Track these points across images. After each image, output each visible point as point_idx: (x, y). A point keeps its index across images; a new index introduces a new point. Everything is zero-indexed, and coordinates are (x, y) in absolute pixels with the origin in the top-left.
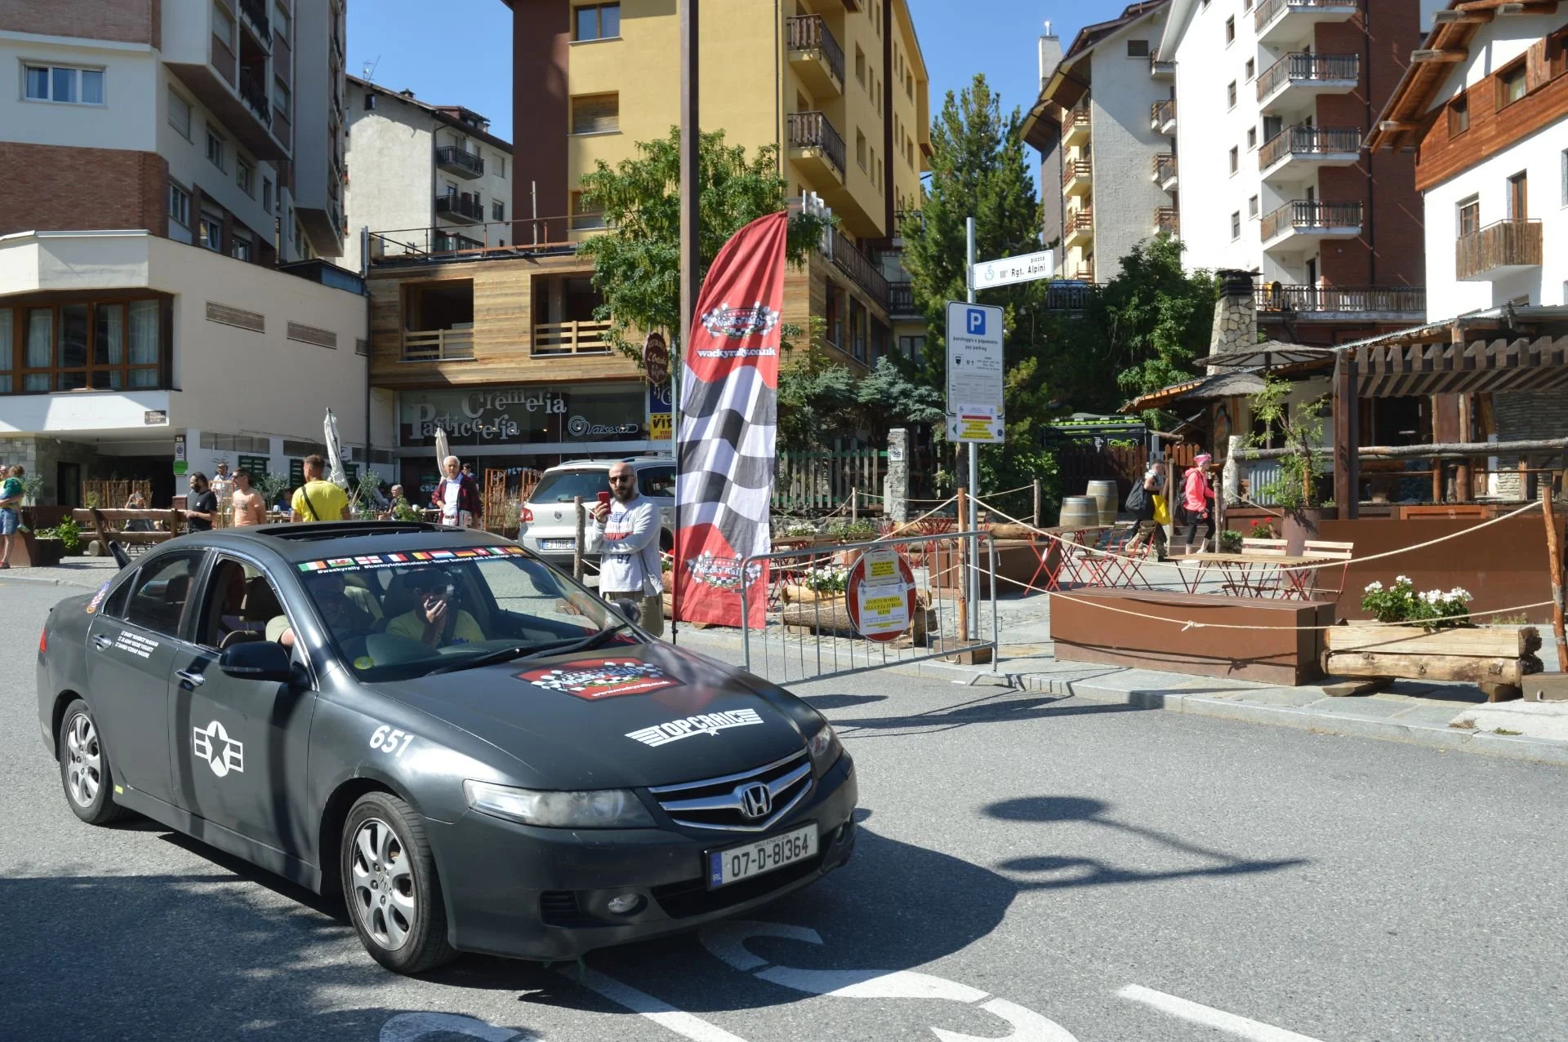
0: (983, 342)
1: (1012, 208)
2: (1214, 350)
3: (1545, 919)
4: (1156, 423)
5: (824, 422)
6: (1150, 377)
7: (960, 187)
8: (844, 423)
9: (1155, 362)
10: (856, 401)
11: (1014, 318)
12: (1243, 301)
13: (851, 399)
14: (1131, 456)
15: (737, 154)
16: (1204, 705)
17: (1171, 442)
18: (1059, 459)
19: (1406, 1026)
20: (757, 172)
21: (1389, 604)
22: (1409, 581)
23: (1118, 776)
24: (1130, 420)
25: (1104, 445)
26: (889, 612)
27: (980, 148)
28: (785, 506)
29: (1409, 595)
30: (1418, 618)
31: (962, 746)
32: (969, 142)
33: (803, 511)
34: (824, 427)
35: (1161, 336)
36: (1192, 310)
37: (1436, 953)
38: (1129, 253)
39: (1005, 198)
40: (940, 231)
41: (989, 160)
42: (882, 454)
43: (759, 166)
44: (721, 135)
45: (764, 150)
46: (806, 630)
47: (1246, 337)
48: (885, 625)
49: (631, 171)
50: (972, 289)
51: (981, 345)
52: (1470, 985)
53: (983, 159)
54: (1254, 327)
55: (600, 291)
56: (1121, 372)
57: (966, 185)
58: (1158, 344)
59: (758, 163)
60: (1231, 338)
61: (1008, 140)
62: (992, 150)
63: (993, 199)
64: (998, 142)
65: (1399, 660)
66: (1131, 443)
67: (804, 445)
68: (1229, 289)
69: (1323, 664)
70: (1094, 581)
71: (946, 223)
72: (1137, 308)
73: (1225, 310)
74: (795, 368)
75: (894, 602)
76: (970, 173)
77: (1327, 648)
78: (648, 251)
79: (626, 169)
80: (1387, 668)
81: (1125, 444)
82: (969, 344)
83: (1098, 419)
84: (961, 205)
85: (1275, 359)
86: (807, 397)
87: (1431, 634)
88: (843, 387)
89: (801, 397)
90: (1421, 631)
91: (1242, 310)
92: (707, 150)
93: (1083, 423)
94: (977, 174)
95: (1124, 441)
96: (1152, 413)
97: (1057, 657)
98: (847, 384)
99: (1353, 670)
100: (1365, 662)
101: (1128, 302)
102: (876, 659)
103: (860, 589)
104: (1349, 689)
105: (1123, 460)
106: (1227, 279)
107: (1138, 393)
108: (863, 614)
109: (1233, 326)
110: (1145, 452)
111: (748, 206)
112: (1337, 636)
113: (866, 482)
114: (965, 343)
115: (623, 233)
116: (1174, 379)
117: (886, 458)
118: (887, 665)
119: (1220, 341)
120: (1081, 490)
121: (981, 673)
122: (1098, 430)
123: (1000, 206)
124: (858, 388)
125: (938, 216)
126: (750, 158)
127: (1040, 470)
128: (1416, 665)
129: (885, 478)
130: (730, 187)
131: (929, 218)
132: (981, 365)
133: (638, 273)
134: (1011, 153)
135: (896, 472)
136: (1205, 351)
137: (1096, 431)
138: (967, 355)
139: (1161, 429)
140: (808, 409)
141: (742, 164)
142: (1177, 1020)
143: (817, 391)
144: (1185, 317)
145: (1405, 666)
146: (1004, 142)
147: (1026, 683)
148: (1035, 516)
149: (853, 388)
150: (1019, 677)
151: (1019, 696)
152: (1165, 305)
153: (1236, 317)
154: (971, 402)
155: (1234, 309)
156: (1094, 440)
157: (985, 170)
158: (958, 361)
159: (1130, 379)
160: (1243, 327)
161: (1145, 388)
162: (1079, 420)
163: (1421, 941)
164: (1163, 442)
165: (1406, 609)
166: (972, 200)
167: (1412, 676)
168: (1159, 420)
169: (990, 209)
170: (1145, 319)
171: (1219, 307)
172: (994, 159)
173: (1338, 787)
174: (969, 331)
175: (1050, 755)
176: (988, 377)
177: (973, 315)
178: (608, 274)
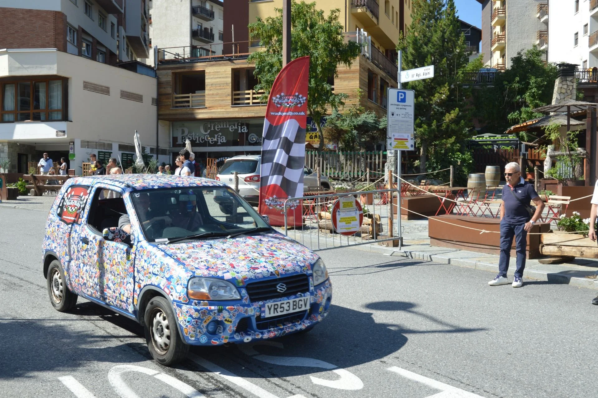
0: (405, 106)
1: (448, 38)
2: (553, 103)
3: (576, 351)
4: (526, 139)
5: (363, 138)
6: (524, 116)
7: (424, 27)
8: (373, 138)
9: (527, 109)
10: (378, 128)
11: (449, 90)
12: (569, 79)
13: (376, 127)
14: (511, 154)
15: (321, 14)
16: (484, 266)
17: (532, 147)
18: (474, 156)
19: (492, 384)
20: (330, 22)
21: (568, 224)
22: (578, 214)
23: (433, 293)
24: (511, 137)
25: (498, 149)
26: (350, 223)
27: (435, 9)
28: (340, 176)
29: (577, 220)
30: (581, 230)
31: (375, 280)
32: (429, 6)
33: (348, 179)
34: (363, 140)
35: (529, 96)
36: (546, 83)
37: (522, 361)
38: (516, 55)
39: (445, 33)
40: (414, 49)
41: (438, 14)
42: (385, 153)
43: (331, 19)
44: (314, 4)
45: (333, 12)
46: (328, 231)
47: (570, 97)
48: (349, 229)
49: (271, 22)
50: (400, 83)
51: (404, 107)
52: (527, 372)
53: (436, 13)
54: (575, 92)
55: (257, 77)
56: (509, 114)
57: (428, 27)
58: (528, 100)
59: (330, 18)
60: (562, 97)
61: (448, 5)
62: (440, 10)
63: (439, 34)
64: (444, 6)
65: (572, 249)
66: (511, 148)
67: (352, 149)
68: (562, 73)
69: (540, 250)
70: (465, 212)
71: (417, 45)
72: (518, 82)
73: (560, 83)
74: (348, 112)
75: (353, 219)
76: (429, 21)
77: (542, 243)
78: (279, 59)
79: (269, 21)
80: (567, 252)
81: (509, 148)
82: (397, 107)
83: (496, 136)
84: (425, 36)
85: (572, 109)
86: (354, 126)
87: (586, 237)
88: (372, 121)
89: (351, 126)
90: (582, 236)
91: (569, 83)
92: (307, 12)
93: (488, 138)
94: (432, 21)
95: (508, 147)
96: (523, 133)
97: (430, 245)
98: (374, 120)
99: (553, 253)
100: (558, 249)
101: (514, 80)
102: (345, 243)
103: (337, 213)
104: (550, 261)
105: (507, 157)
106: (562, 68)
107: (518, 123)
108: (339, 224)
109: (563, 91)
110: (518, 152)
111: (324, 39)
112: (546, 238)
113: (377, 166)
114: (396, 106)
115: (268, 51)
116: (535, 117)
117: (386, 155)
118: (349, 246)
119: (557, 98)
120: (482, 170)
121: (395, 250)
122: (496, 141)
123: (443, 36)
124: (379, 122)
125: (413, 42)
126: (326, 16)
127: (463, 161)
128: (579, 251)
129: (386, 164)
130: (317, 29)
131: (409, 43)
132: (403, 116)
133: (275, 69)
134: (449, 11)
135: (391, 161)
136: (550, 102)
137: (494, 142)
138: (397, 112)
139: (528, 142)
140: (355, 132)
141: (323, 18)
142: (405, 378)
143: (359, 123)
144: (542, 86)
145: (575, 252)
146: (446, 6)
147: (413, 255)
148: (451, 183)
149: (377, 122)
150: (410, 253)
151: (410, 260)
152: (533, 80)
153: (565, 87)
154: (398, 132)
155: (564, 83)
156: (493, 147)
157: (436, 20)
158: (393, 115)
159: (514, 117)
160: (569, 91)
161: (521, 121)
162: (486, 136)
163: (519, 357)
164: (527, 147)
165: (575, 226)
166: (430, 34)
167: (578, 256)
168: (527, 136)
169: (438, 38)
170: (522, 88)
171: (557, 81)
172: (441, 14)
173: (525, 301)
174: (398, 101)
175: (409, 284)
176: (407, 121)
177: (400, 94)
178: (261, 70)
